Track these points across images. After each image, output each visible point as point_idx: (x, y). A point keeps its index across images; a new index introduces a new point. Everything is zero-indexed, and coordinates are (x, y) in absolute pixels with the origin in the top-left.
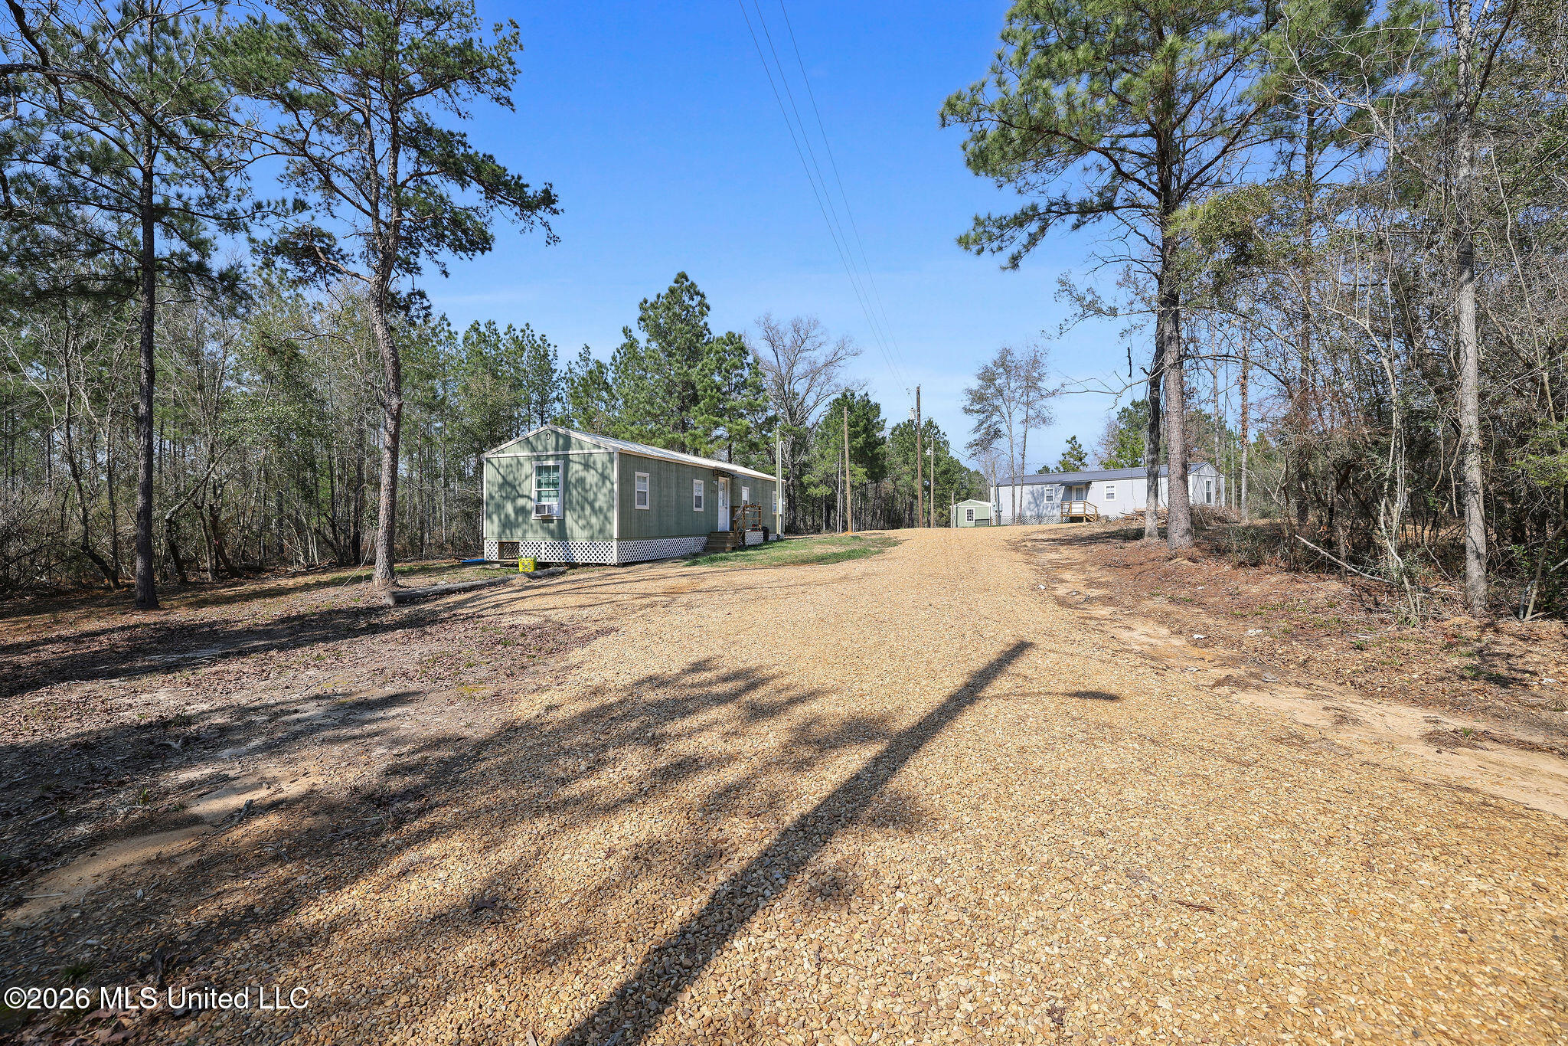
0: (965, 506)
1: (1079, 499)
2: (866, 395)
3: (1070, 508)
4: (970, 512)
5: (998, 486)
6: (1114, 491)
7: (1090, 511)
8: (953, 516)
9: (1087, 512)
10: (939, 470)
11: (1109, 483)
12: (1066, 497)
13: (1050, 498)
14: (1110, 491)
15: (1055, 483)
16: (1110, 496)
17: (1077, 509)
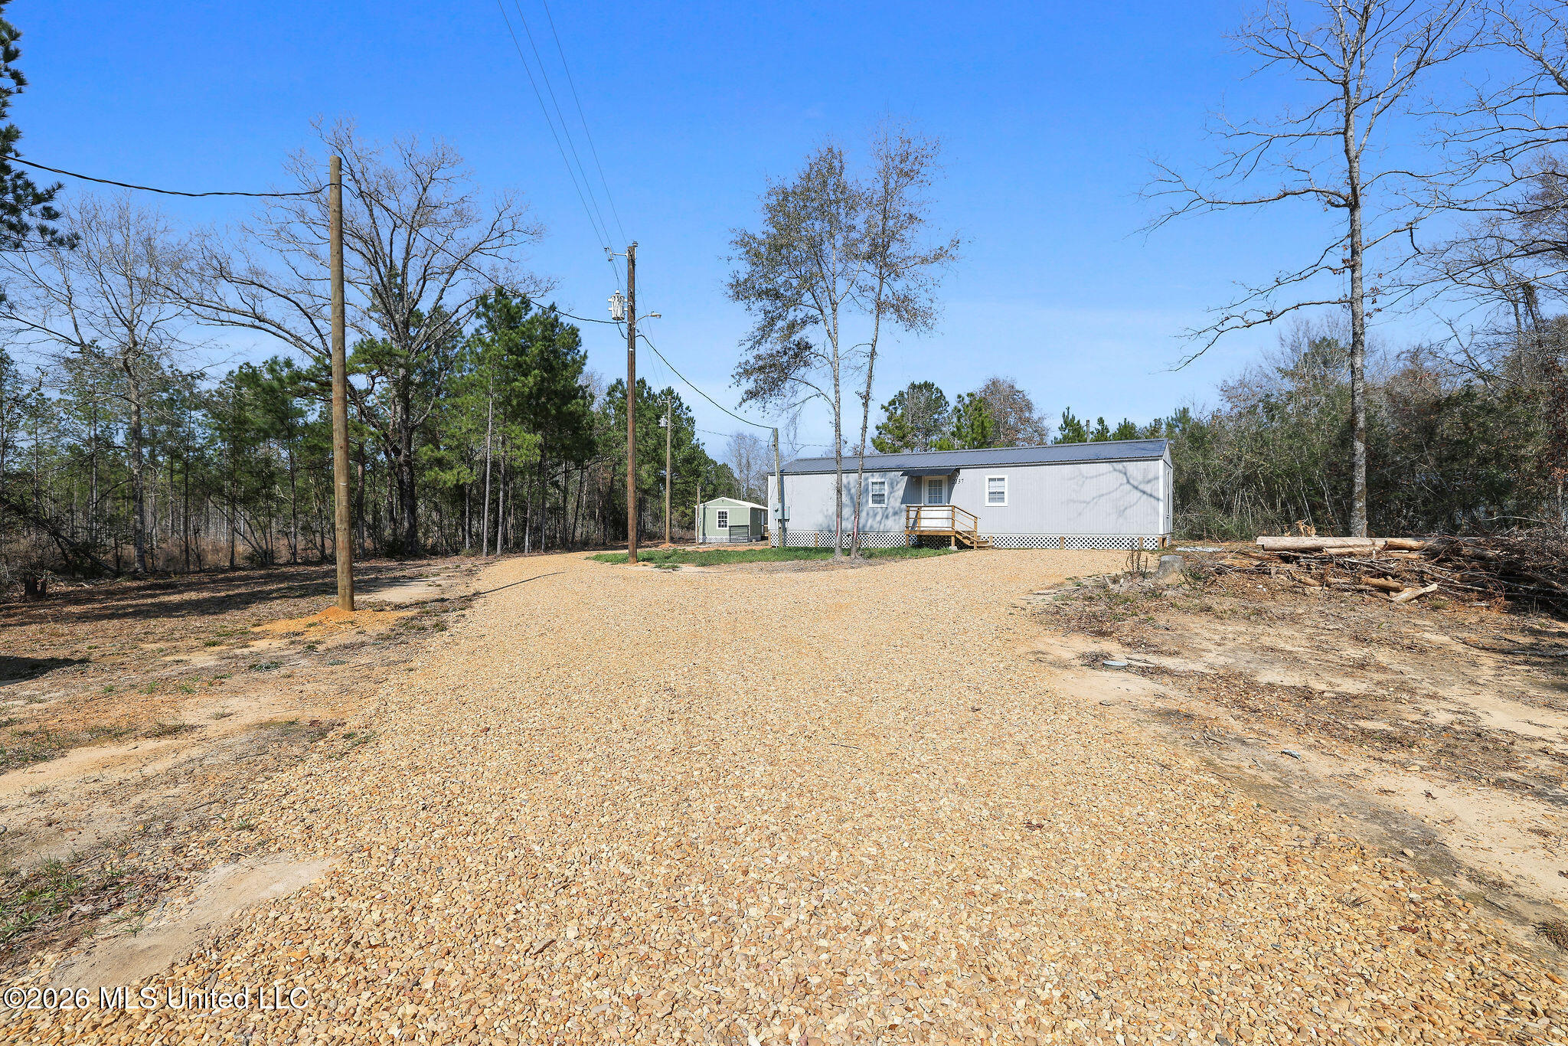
0: (716, 506)
1: (936, 500)
2: (553, 308)
3: (917, 518)
4: (723, 515)
5: (782, 473)
6: (1005, 486)
7: (963, 524)
8: (699, 520)
9: (959, 527)
10: (680, 456)
11: (996, 473)
12: (911, 496)
13: (879, 498)
14: (996, 487)
15: (890, 470)
16: (996, 496)
17: (933, 519)
